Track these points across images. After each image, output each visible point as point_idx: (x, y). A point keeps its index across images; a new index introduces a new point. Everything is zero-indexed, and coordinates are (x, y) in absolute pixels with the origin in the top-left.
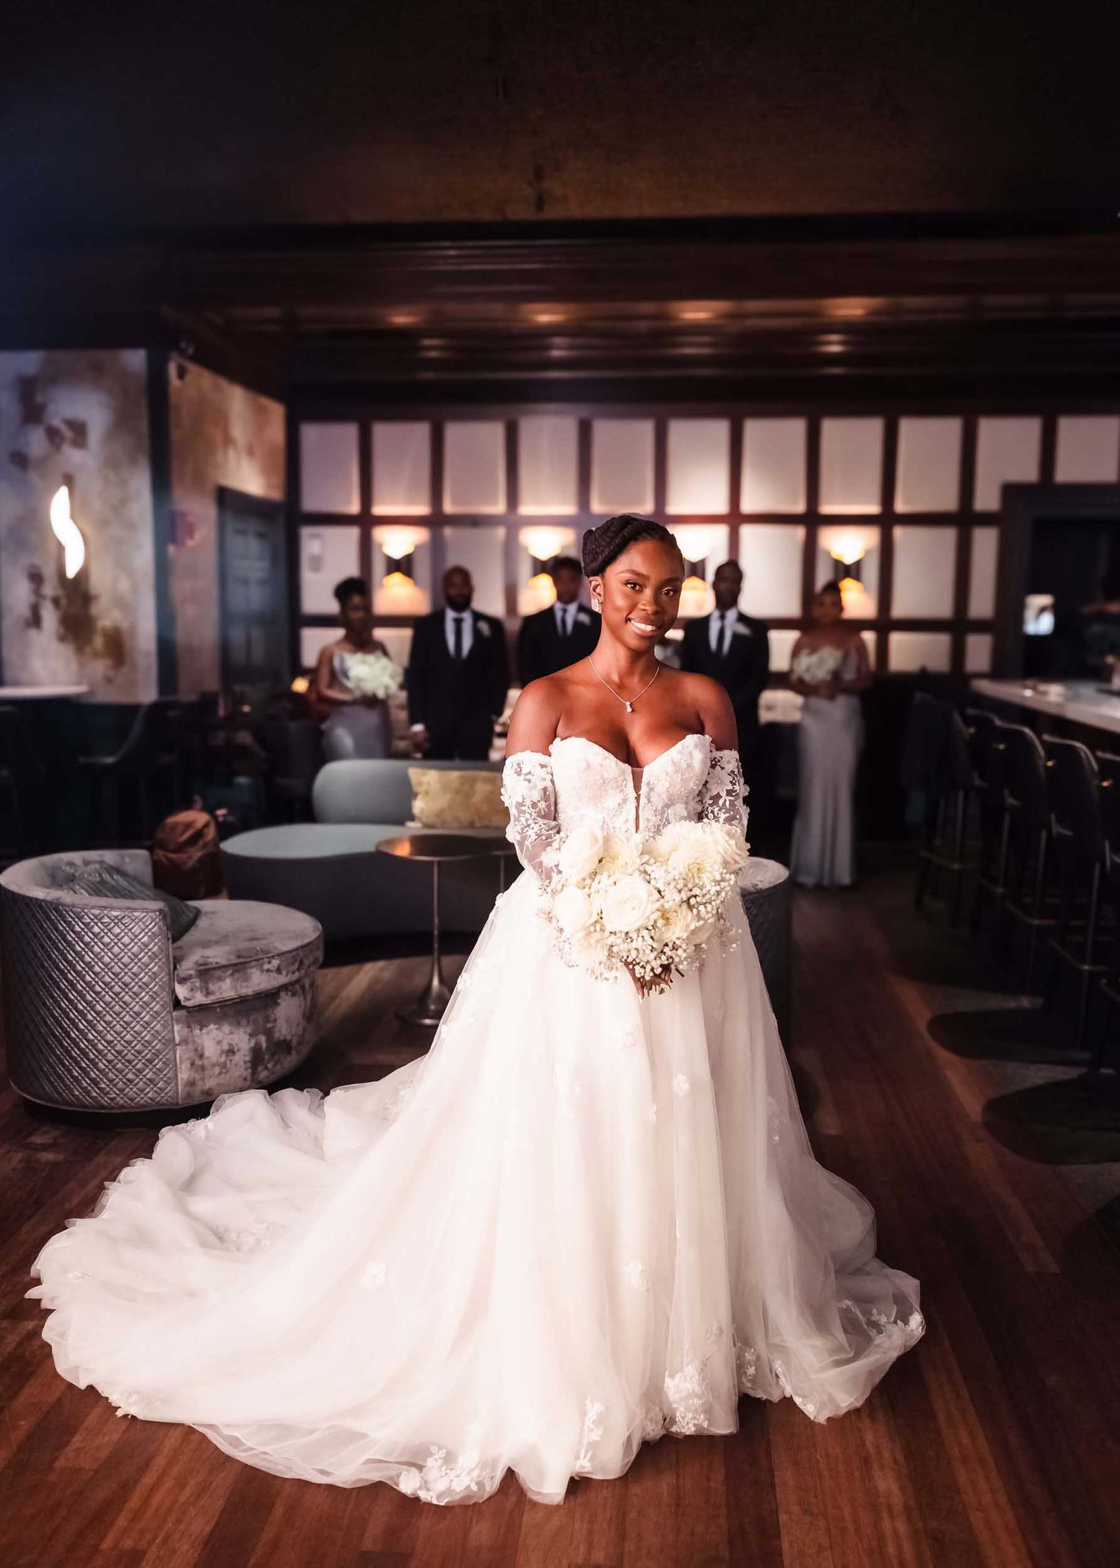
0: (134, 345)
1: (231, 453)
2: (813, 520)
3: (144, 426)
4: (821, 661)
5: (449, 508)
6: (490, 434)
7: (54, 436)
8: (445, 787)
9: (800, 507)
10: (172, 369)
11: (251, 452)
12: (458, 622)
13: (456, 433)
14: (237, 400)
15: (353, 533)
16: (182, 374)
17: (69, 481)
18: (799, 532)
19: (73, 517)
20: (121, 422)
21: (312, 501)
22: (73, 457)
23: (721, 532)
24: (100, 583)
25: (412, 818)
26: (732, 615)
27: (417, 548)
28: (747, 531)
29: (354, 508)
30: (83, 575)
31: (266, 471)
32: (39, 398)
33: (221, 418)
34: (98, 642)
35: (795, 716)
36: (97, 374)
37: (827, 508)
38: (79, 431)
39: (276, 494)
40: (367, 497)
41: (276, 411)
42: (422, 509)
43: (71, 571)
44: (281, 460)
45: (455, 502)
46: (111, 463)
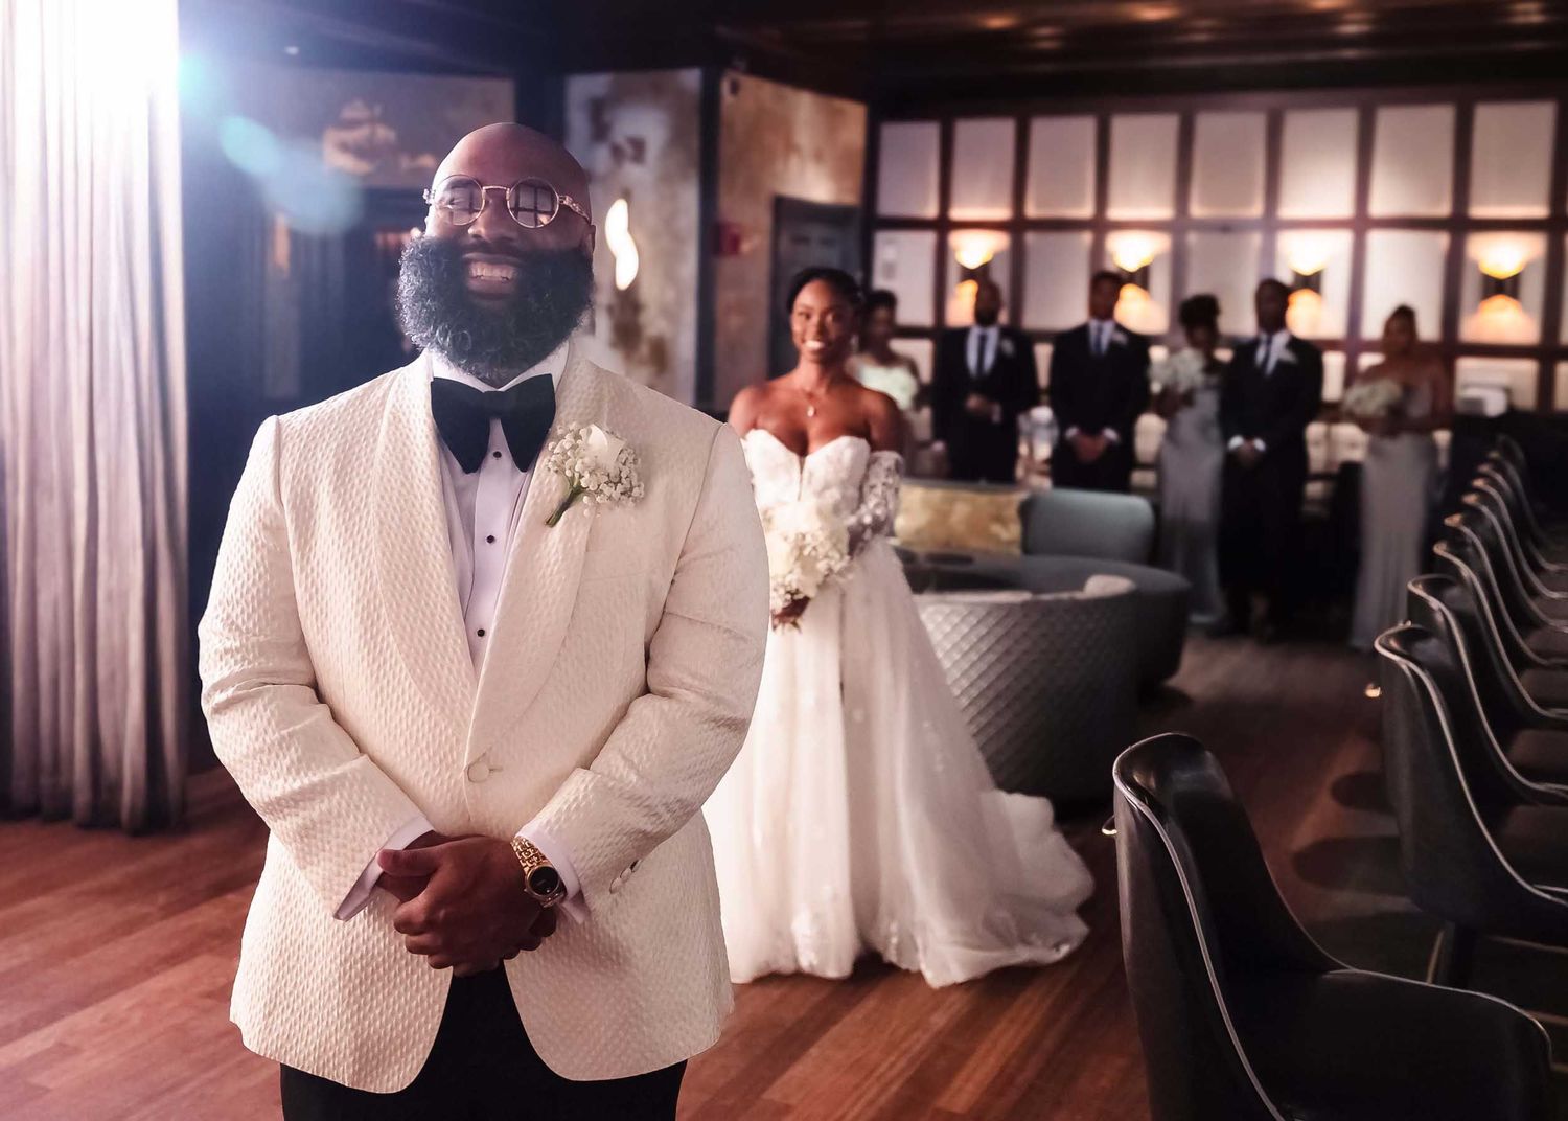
0: (689, 64)
1: (794, 162)
2: (1460, 225)
3: (695, 143)
4: (1372, 395)
5: (1032, 211)
6: (1080, 131)
7: (617, 153)
8: (926, 504)
9: (1443, 209)
10: (725, 87)
11: (818, 157)
12: (983, 339)
13: (1043, 130)
14: (804, 107)
15: (928, 239)
16: (735, 88)
17: (627, 195)
18: (1442, 240)
19: (630, 230)
20: (676, 139)
21: (888, 206)
22: (633, 173)
23: (1343, 240)
24: (649, 294)
25: (892, 534)
26: (1280, 339)
27: (997, 256)
28: (1377, 239)
29: (931, 211)
30: (634, 287)
31: (838, 175)
32: (607, 117)
33: (784, 127)
34: (644, 350)
35: (1357, 455)
36: (657, 93)
37: (1479, 211)
38: (638, 146)
39: (851, 198)
40: (945, 200)
41: (854, 115)
42: (1002, 213)
43: (624, 280)
44: (858, 163)
45: (1039, 205)
46: (666, 179)
